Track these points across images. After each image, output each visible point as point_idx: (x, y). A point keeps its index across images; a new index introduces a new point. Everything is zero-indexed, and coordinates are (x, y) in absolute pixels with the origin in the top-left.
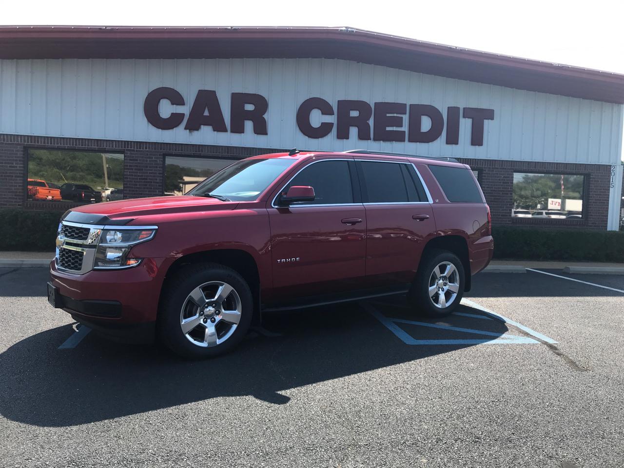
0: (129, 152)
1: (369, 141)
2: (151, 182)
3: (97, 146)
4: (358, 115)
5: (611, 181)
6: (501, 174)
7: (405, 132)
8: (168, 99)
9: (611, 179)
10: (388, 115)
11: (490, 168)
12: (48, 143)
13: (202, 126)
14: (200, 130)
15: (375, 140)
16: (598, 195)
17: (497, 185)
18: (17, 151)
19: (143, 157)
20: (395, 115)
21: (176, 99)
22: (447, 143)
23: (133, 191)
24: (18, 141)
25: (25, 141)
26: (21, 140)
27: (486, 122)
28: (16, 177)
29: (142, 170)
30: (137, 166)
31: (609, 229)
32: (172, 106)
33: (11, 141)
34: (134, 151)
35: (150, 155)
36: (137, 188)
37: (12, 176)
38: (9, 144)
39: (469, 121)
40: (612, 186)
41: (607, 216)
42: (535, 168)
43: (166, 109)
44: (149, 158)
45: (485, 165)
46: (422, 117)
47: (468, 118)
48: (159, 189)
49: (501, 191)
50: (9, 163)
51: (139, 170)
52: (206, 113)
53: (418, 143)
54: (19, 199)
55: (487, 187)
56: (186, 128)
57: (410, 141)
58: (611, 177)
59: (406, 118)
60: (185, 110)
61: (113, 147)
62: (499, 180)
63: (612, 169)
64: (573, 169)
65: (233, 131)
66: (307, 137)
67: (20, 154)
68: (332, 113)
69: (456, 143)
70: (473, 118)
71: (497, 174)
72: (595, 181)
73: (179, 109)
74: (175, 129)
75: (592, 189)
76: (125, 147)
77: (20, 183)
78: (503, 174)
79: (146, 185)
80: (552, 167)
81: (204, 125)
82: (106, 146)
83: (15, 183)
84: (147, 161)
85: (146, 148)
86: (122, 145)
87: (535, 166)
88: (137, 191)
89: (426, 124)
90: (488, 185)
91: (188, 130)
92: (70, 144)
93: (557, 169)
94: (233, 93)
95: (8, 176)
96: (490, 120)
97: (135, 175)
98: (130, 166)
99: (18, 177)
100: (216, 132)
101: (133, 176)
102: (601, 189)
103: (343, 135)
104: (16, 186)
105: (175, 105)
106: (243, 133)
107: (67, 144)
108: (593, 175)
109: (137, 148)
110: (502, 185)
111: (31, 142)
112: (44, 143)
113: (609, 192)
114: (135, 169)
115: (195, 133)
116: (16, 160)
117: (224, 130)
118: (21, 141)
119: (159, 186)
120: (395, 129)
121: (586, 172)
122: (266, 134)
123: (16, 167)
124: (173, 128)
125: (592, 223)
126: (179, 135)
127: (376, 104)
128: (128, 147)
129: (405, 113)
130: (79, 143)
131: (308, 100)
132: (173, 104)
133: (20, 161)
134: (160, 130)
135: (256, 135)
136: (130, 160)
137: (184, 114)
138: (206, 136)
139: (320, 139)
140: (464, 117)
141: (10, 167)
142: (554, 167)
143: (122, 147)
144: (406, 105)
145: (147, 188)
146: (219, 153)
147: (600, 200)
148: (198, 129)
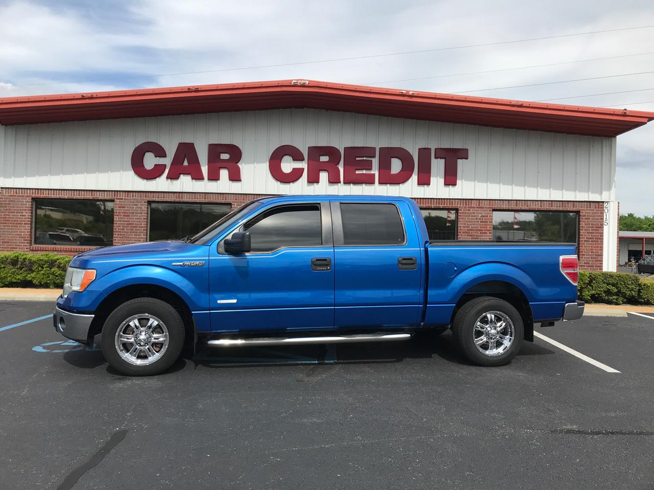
0: (118, 201)
1: (339, 184)
2: (137, 227)
3: (92, 196)
4: (328, 160)
5: (605, 218)
6: (479, 213)
7: (374, 174)
8: (151, 152)
9: (605, 216)
10: (357, 159)
11: (465, 207)
12: (51, 194)
13: (182, 176)
14: (180, 178)
15: (345, 183)
16: (590, 233)
17: (474, 225)
18: (27, 202)
19: (130, 205)
20: (365, 158)
21: (160, 152)
22: (419, 184)
23: (121, 235)
24: (27, 194)
25: (33, 193)
26: (30, 192)
27: (459, 161)
28: (25, 224)
29: (129, 216)
30: (125, 213)
31: (605, 269)
32: (155, 158)
33: (22, 194)
34: (122, 199)
35: (137, 202)
36: (125, 232)
37: (22, 224)
38: (21, 196)
39: (442, 162)
40: (606, 224)
41: (602, 255)
42: (516, 206)
43: (150, 161)
44: (136, 205)
45: (460, 204)
46: (392, 159)
47: (440, 158)
48: (143, 233)
49: (479, 230)
50: (19, 213)
51: (126, 216)
52: (186, 163)
53: (388, 185)
54: (27, 243)
55: (464, 227)
56: (167, 178)
57: (380, 183)
58: (605, 214)
59: (375, 162)
60: (167, 161)
61: (104, 196)
62: (476, 219)
63: (605, 205)
64: (560, 207)
65: (210, 179)
66: (279, 183)
67: (29, 205)
68: (302, 159)
69: (428, 184)
70: (445, 158)
71: (474, 213)
72: (585, 219)
73: (161, 161)
74: (157, 179)
75: (582, 227)
76: (115, 196)
77: (28, 229)
78: (481, 213)
79: (132, 230)
80: (536, 205)
81: (184, 174)
82: (99, 196)
83: (24, 229)
84: (133, 208)
85: (133, 197)
86: (112, 194)
87: (516, 204)
88: (124, 235)
89: (396, 166)
90: (465, 224)
91: (169, 180)
92: (69, 195)
93: (541, 206)
94: (210, 144)
95: (19, 224)
96: (464, 160)
97: (123, 221)
98: (119, 213)
99: (27, 224)
100: (194, 181)
101: (121, 221)
102: (593, 227)
103: (313, 179)
104: (25, 232)
105: (158, 158)
106: (219, 180)
107: (66, 195)
108: (583, 213)
109: (125, 197)
110: (480, 225)
111: (38, 194)
112: (48, 194)
113: (603, 230)
114: (124, 216)
115: (175, 182)
116: (25, 210)
117: (202, 178)
118: (30, 194)
119: (144, 230)
120: (364, 172)
121: (575, 209)
122: (240, 180)
123: (25, 215)
124: (156, 178)
125: (585, 263)
126: (162, 184)
127: (345, 148)
128: (117, 196)
129: (374, 157)
130: (77, 193)
131: (279, 147)
132: (156, 157)
133: (29, 210)
134: (145, 181)
135: (231, 182)
136: (119, 207)
137: (166, 165)
138: (185, 184)
139: (291, 184)
140: (436, 158)
141: (21, 215)
142: (538, 205)
143: (112, 196)
144: (375, 148)
145: (134, 232)
146: (198, 199)
147: (593, 238)
148: (177, 178)
